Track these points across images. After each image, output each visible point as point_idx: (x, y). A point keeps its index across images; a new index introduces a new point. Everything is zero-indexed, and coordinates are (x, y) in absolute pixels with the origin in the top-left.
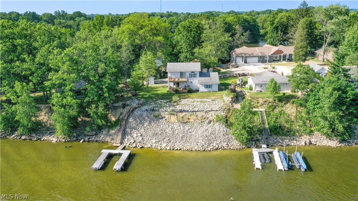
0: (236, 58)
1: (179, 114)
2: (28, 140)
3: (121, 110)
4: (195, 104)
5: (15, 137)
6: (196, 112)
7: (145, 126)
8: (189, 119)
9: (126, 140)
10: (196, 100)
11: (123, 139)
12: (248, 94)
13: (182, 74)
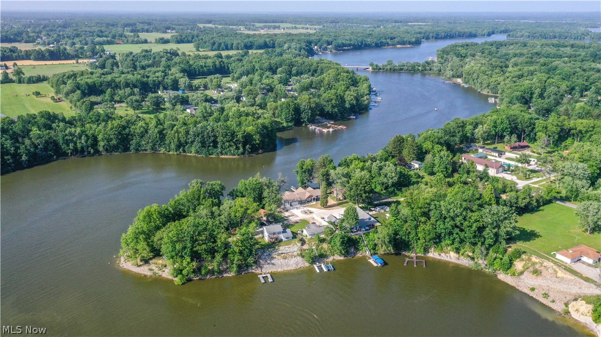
1: (281, 255)
2: (218, 278)
6: (288, 253)
7: (268, 262)
8: (286, 257)
9: (263, 270)
10: (286, 246)
11: (261, 270)
12: (307, 240)
13: (274, 234)
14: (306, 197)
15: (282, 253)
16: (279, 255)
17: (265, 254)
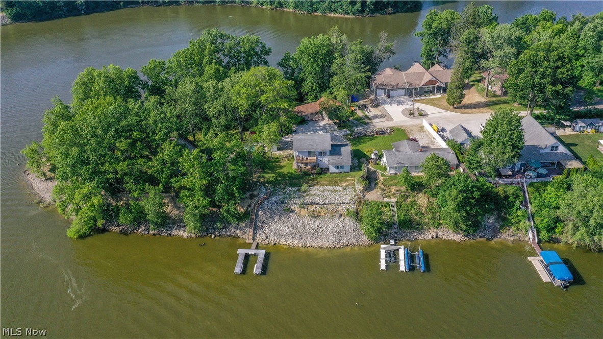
0: (376, 91)
1: (309, 207)
2: (158, 236)
3: (249, 201)
4: (326, 194)
5: (143, 232)
6: (326, 204)
7: (276, 220)
8: (319, 212)
9: (258, 236)
10: (327, 188)
11: (255, 234)
12: (382, 179)
13: (310, 153)
14: (421, 85)
15: (312, 204)
16: (304, 205)
17: (274, 199)
